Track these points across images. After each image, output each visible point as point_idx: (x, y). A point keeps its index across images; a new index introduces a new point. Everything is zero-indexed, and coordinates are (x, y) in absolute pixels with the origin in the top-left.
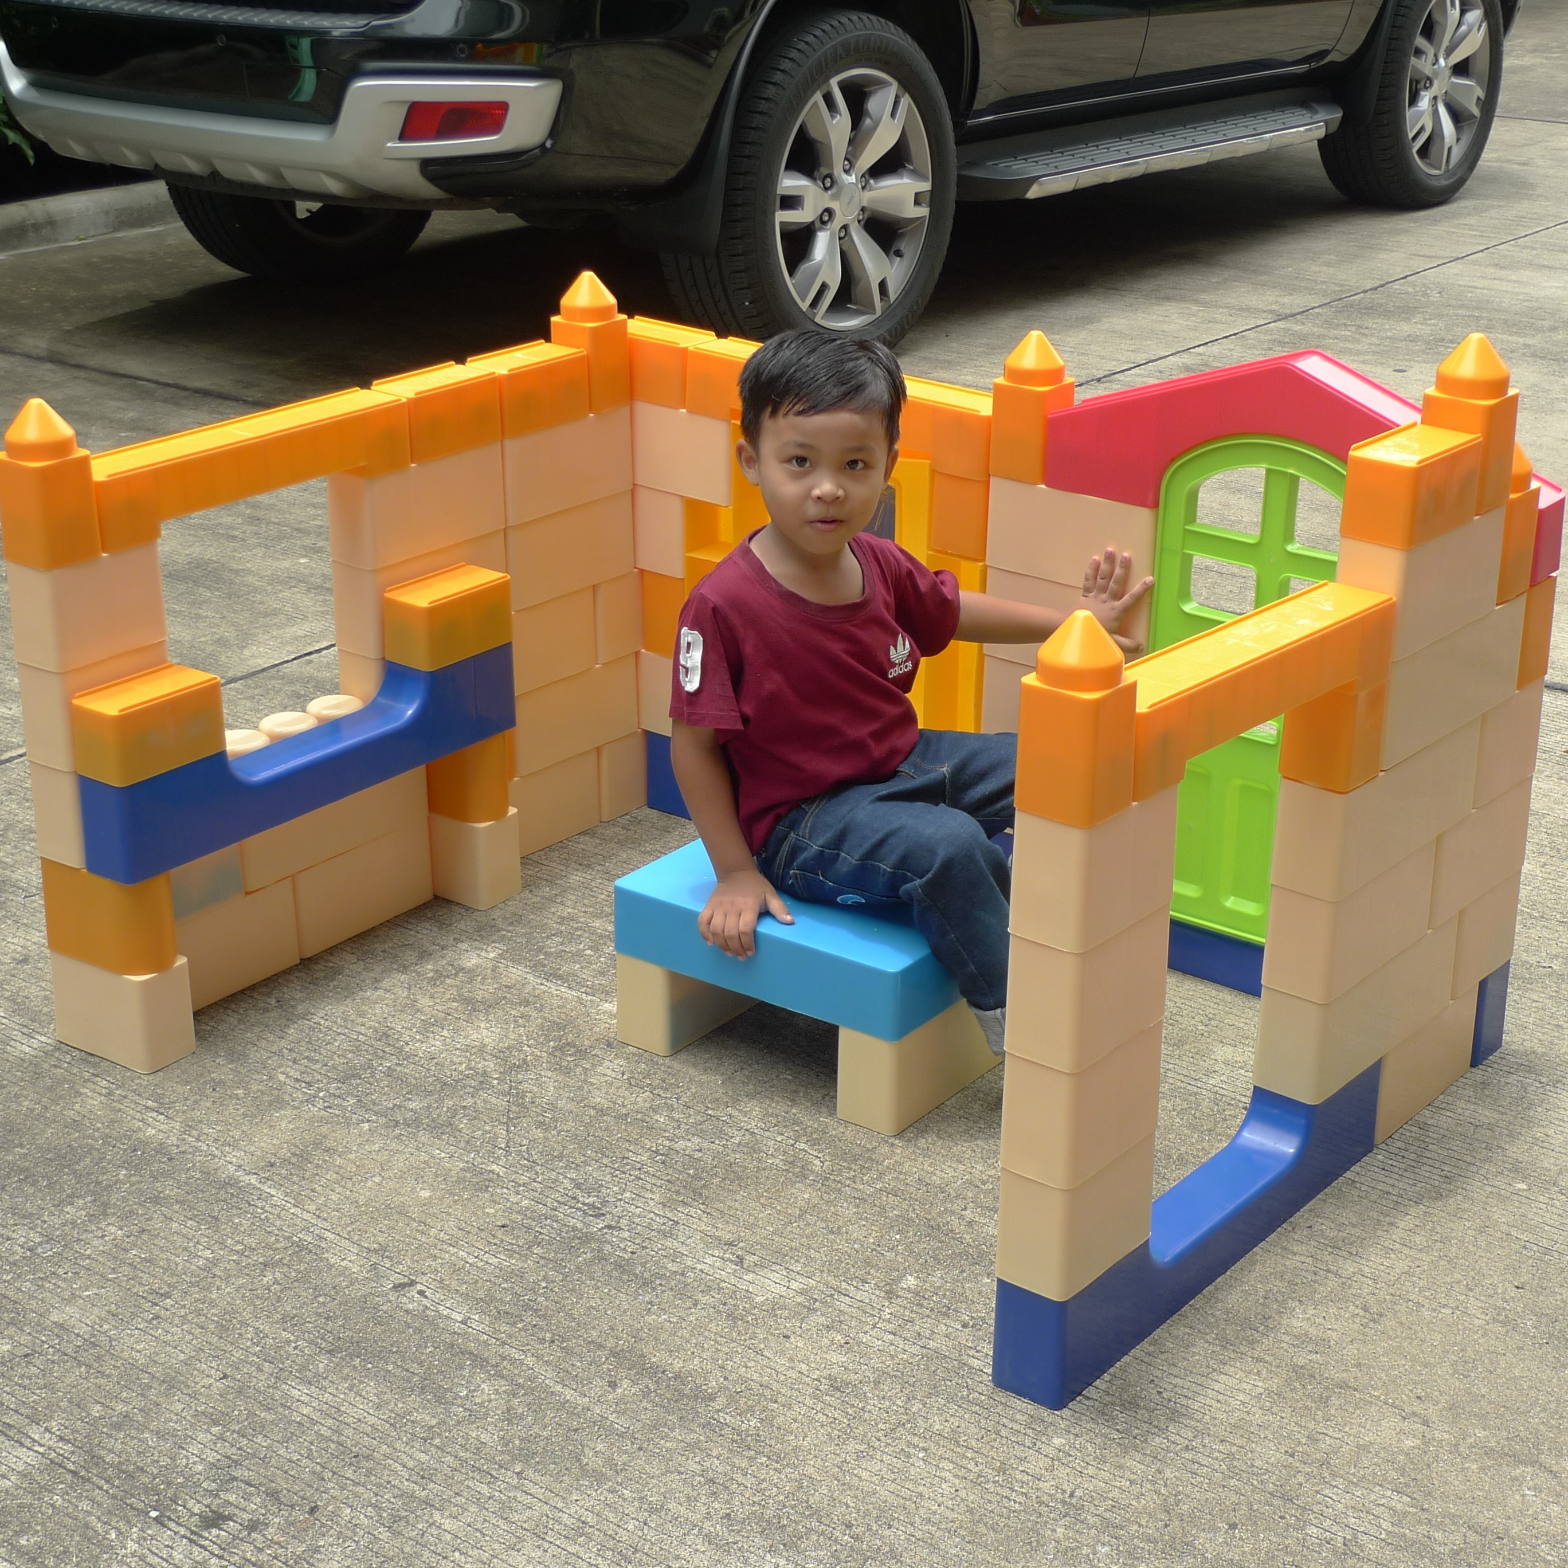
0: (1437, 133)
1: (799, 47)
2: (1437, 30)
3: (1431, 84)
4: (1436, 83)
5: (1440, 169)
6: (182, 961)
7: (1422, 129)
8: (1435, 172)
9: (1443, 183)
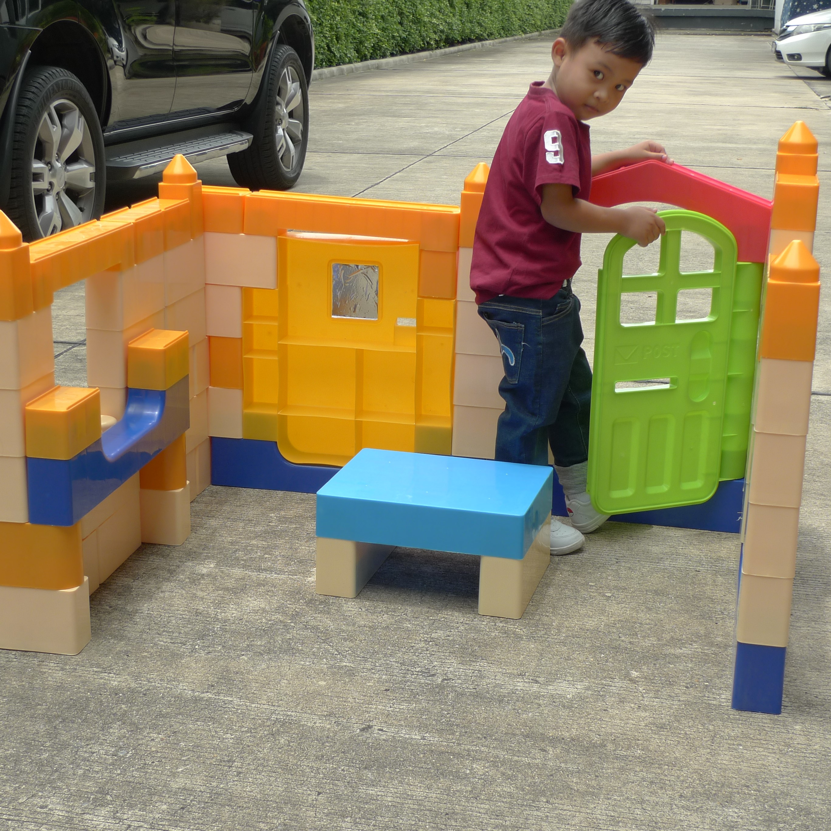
0: (288, 149)
1: (35, 85)
2: (283, 92)
3: (282, 122)
4: (284, 121)
5: (289, 168)
6: (86, 578)
7: (282, 145)
8: (288, 170)
9: (292, 176)
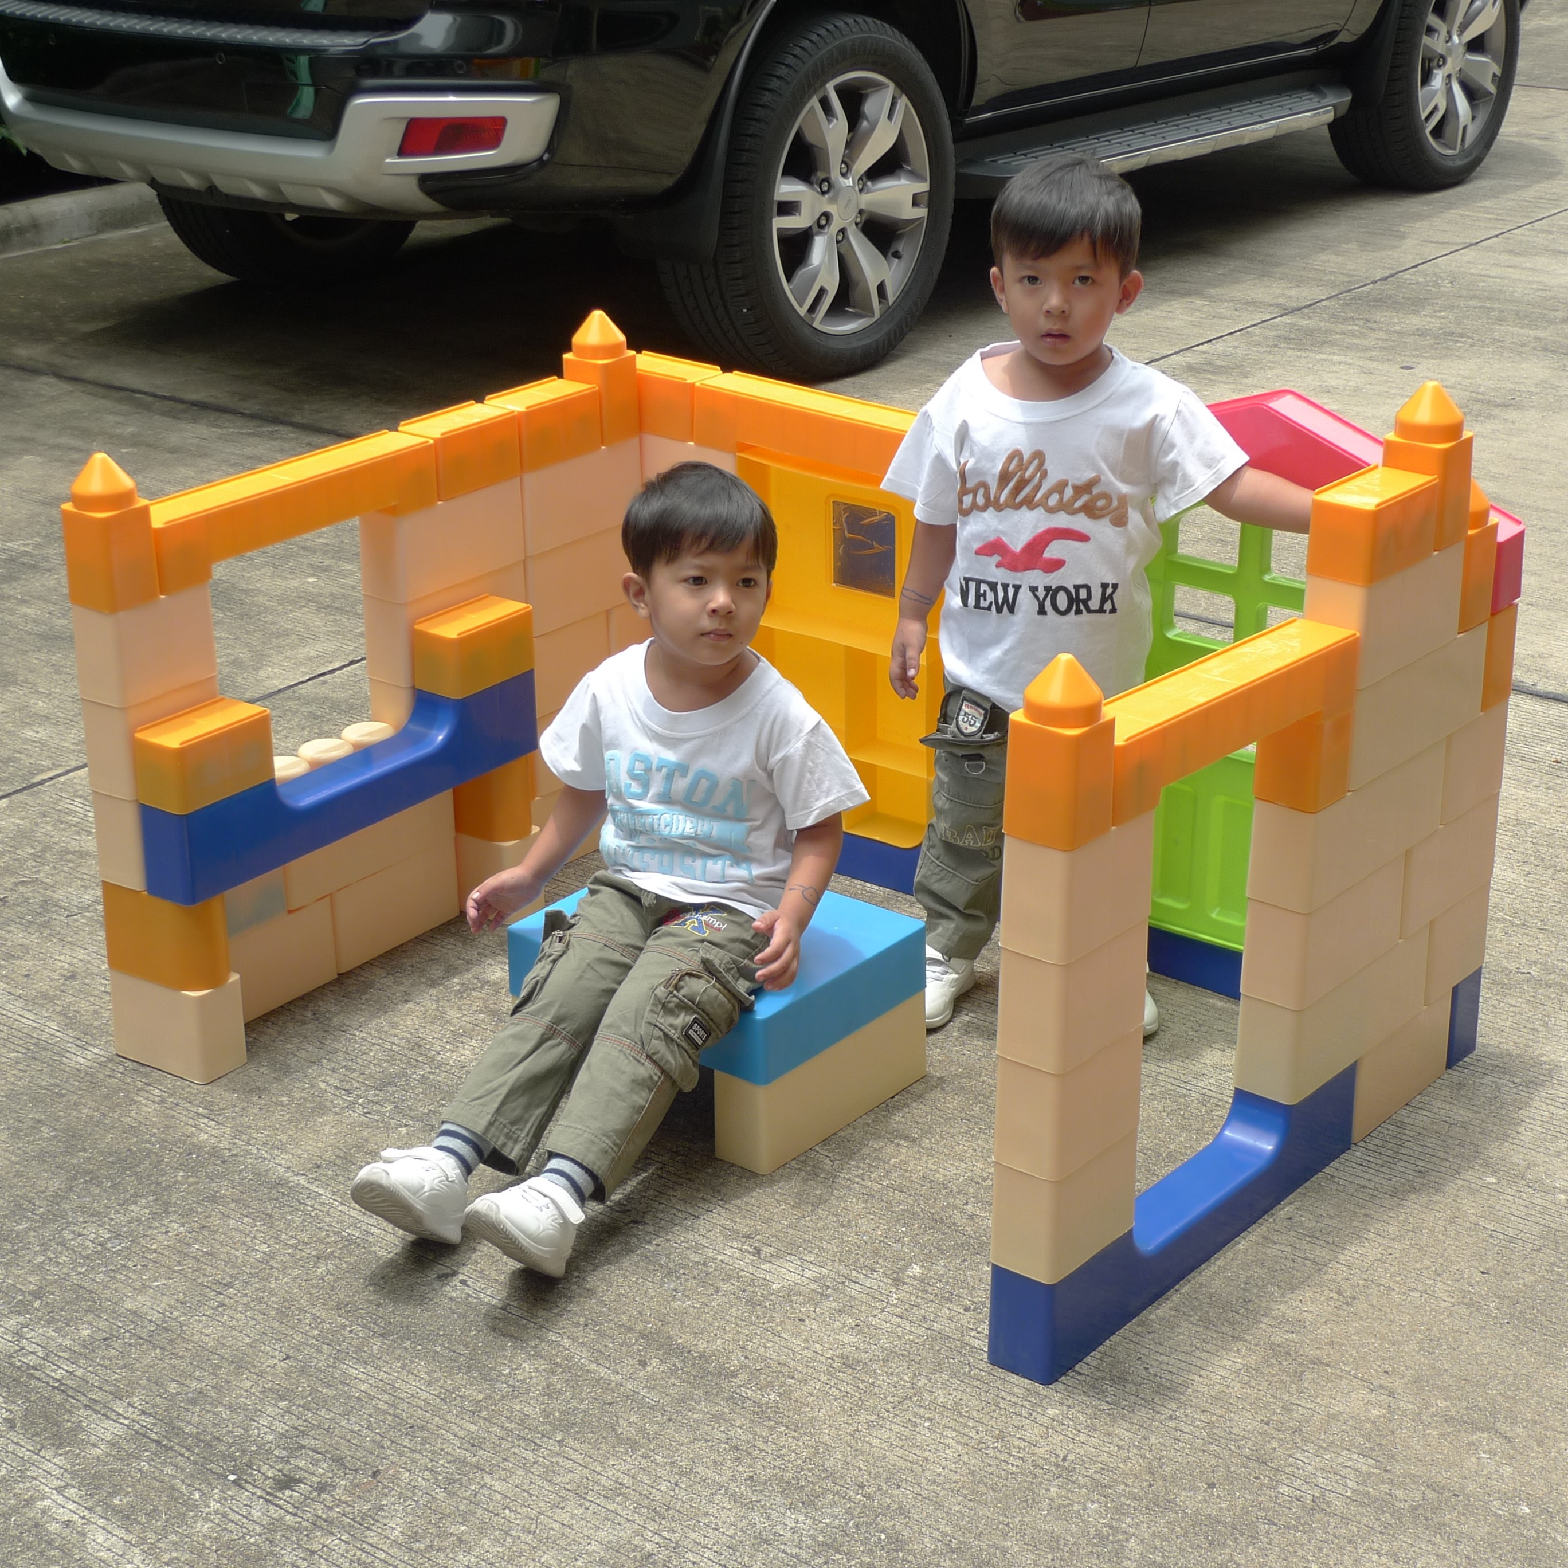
0: (1451, 112)
1: (796, 53)
2: (1450, 6)
3: (1445, 62)
4: (1449, 61)
5: (1454, 149)
6: (234, 977)
7: (1436, 108)
8: (1450, 152)
9: (1459, 163)
